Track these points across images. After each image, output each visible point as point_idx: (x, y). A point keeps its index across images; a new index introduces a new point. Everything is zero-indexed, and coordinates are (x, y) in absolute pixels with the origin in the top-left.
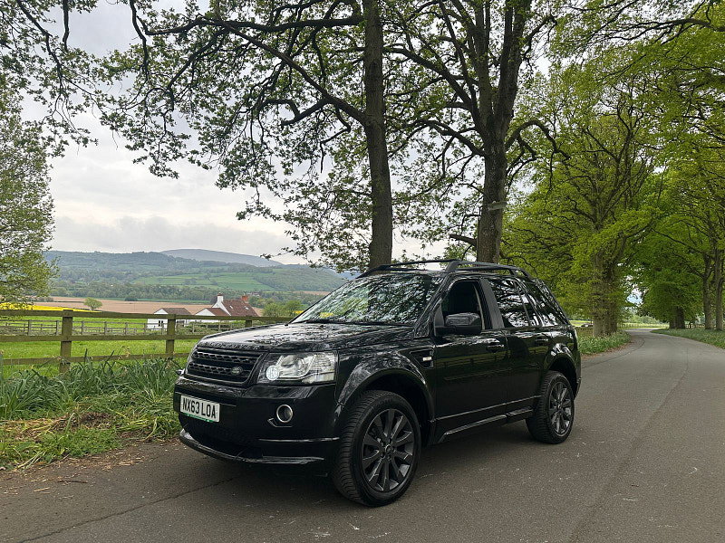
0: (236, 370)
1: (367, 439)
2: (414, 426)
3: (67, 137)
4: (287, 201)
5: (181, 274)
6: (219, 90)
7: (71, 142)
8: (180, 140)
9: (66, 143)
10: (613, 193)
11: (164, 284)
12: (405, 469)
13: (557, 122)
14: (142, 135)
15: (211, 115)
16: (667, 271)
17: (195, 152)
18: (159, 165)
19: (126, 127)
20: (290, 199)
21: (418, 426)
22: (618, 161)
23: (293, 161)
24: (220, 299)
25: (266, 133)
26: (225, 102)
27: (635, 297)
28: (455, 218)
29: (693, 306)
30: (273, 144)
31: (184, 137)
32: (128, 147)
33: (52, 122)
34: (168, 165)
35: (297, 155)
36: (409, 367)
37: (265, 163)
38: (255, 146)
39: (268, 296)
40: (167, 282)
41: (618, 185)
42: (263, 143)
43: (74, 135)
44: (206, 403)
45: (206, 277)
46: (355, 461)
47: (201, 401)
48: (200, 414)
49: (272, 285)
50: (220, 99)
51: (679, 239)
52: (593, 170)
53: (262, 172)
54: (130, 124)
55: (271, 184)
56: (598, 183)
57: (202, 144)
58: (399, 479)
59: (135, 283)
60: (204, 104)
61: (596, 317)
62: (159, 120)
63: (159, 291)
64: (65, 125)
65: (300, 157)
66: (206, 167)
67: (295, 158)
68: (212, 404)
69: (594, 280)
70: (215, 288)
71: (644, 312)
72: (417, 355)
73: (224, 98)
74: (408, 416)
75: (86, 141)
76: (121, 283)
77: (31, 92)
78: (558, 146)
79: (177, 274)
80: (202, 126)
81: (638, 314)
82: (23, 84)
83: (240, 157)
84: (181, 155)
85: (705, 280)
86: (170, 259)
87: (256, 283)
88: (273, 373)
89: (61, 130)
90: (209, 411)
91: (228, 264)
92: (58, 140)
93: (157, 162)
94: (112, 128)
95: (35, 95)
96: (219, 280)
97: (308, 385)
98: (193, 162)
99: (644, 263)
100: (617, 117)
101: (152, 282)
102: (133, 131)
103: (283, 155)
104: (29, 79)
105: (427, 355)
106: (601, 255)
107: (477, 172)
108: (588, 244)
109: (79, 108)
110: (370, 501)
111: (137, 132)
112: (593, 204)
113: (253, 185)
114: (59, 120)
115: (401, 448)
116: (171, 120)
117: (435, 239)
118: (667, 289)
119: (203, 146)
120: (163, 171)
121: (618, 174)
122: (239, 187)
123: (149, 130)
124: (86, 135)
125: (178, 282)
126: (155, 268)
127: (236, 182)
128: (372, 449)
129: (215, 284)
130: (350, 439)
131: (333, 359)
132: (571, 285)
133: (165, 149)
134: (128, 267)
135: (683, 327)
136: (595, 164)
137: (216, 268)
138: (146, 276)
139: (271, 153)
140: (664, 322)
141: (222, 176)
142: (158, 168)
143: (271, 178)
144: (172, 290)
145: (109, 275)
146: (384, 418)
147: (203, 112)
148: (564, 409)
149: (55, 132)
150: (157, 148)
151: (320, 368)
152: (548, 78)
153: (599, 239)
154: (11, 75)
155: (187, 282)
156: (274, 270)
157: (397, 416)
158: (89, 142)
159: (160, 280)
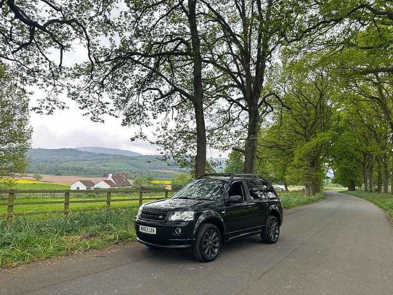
0: (161, 217)
1: (204, 240)
2: (219, 235)
3: (55, 106)
4: (159, 137)
5: (86, 160)
6: (124, 80)
7: (56, 108)
8: (106, 105)
9: (54, 108)
10: (314, 123)
11: (77, 166)
12: (216, 250)
13: (286, 87)
14: (87, 102)
15: (120, 92)
16: (345, 160)
17: (112, 110)
18: (95, 117)
19: (79, 98)
20: (160, 136)
21: (220, 236)
22: (316, 108)
23: (157, 113)
24: (110, 175)
25: (145, 101)
26: (126, 86)
27: (330, 173)
28: (235, 138)
29: (358, 179)
30: (148, 105)
31: (107, 103)
32: (80, 108)
33: (49, 100)
34: (100, 116)
35: (159, 110)
36: (217, 215)
37: (144, 114)
38: (140, 106)
39: (135, 173)
40: (79, 165)
41: (316, 119)
42: (144, 105)
43: (58, 105)
44: (150, 228)
45: (100, 162)
46: (201, 246)
47: (148, 227)
48: (148, 232)
49: (137, 167)
50: (124, 84)
51: (351, 144)
52: (305, 111)
53: (143, 118)
54: (81, 97)
55: (147, 124)
56: (307, 118)
57: (115, 106)
58: (215, 253)
59: (60, 165)
60: (116, 88)
61: (307, 186)
62: (96, 95)
63: (74, 170)
64: (54, 101)
65: (161, 111)
66: (116, 117)
67: (158, 111)
68: (153, 228)
69: (306, 167)
70: (105, 168)
71: (335, 181)
72: (220, 211)
73: (125, 84)
74: (217, 232)
75: (63, 107)
76: (53, 165)
77: (38, 85)
78: (284, 104)
79: (84, 160)
80: (115, 98)
81: (332, 183)
82: (35, 81)
83: (133, 111)
84: (106, 112)
85: (364, 166)
86: (80, 152)
87: (127, 165)
88: (174, 218)
89: (52, 103)
90: (151, 231)
91: (113, 155)
92: (51, 107)
93: (94, 115)
94: (73, 99)
95: (40, 86)
96: (107, 164)
97: (185, 222)
98: (111, 115)
99: (334, 156)
100: (315, 86)
101: (70, 165)
102: (83, 100)
103: (153, 110)
104: (38, 79)
105: (223, 211)
106: (309, 154)
107: (245, 116)
108: (302, 149)
109: (60, 92)
110: (205, 260)
111: (84, 101)
112: (305, 128)
113: (138, 124)
114: (51, 98)
115: (215, 243)
116: (101, 96)
117: (225, 150)
118: (346, 170)
119: (116, 107)
120: (97, 119)
121: (316, 114)
122: (132, 125)
123: (91, 100)
124: (63, 105)
125: (84, 165)
126: (71, 157)
127: (130, 123)
128: (205, 243)
129: (105, 166)
130: (199, 240)
131: (193, 213)
132: (295, 170)
133: (98, 109)
134: (56, 157)
135: (354, 190)
136: (305, 108)
137: (105, 157)
138: (67, 162)
139: (147, 109)
140: (345, 187)
141: (124, 120)
142: (94, 118)
143: (147, 121)
144: (81, 169)
145: (46, 161)
146: (209, 233)
147: (116, 91)
148: (275, 230)
149: (50, 104)
150: (94, 109)
151: (189, 216)
152: (281, 66)
153: (307, 146)
154: (30, 78)
155: (90, 165)
156: (138, 158)
157: (214, 232)
158: (65, 108)
159: (74, 164)
